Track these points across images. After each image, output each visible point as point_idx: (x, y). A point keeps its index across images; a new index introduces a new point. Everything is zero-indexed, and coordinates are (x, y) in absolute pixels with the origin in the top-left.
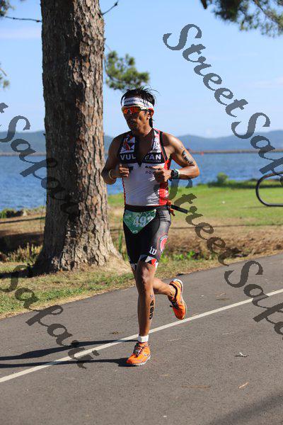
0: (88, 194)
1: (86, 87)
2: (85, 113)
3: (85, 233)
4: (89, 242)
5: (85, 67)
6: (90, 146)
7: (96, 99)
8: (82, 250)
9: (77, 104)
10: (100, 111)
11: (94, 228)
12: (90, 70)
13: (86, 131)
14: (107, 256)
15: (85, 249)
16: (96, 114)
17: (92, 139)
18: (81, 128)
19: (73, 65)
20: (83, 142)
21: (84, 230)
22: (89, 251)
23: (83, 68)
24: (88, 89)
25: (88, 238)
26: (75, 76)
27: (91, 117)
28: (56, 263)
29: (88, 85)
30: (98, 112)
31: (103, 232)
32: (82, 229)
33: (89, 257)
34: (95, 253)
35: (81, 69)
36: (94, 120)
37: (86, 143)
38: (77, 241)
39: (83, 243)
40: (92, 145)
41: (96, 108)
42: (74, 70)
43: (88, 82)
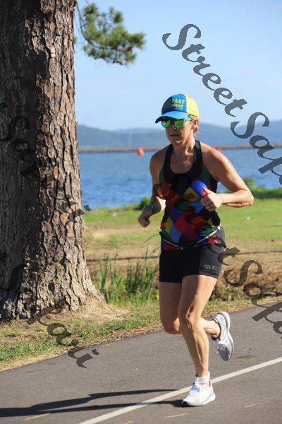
0: (55, 209)
1: (50, 57)
2: (50, 95)
3: (51, 264)
4: (56, 277)
5: (49, 30)
6: (57, 140)
7: (64, 75)
8: (46, 288)
9: (38, 82)
10: (70, 91)
11: (65, 258)
12: (56, 34)
13: (50, 120)
14: (83, 297)
15: (51, 287)
16: (65, 96)
17: (59, 132)
18: (45, 117)
19: (32, 26)
20: (47, 136)
21: (50, 260)
22: (57, 290)
23: (46, 31)
24: (53, 61)
25: (56, 272)
26: (35, 41)
27: (58, 100)
28: (10, 308)
29: (53, 55)
30: (68, 94)
31: (76, 263)
32: (46, 258)
33: (57, 298)
34: (65, 293)
35: (44, 32)
36: (63, 105)
37: (52, 136)
38: (39, 276)
39: (49, 279)
40: (60, 140)
41: (65, 88)
42: (34, 34)
43: (53, 50)
